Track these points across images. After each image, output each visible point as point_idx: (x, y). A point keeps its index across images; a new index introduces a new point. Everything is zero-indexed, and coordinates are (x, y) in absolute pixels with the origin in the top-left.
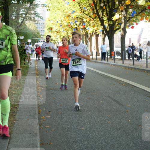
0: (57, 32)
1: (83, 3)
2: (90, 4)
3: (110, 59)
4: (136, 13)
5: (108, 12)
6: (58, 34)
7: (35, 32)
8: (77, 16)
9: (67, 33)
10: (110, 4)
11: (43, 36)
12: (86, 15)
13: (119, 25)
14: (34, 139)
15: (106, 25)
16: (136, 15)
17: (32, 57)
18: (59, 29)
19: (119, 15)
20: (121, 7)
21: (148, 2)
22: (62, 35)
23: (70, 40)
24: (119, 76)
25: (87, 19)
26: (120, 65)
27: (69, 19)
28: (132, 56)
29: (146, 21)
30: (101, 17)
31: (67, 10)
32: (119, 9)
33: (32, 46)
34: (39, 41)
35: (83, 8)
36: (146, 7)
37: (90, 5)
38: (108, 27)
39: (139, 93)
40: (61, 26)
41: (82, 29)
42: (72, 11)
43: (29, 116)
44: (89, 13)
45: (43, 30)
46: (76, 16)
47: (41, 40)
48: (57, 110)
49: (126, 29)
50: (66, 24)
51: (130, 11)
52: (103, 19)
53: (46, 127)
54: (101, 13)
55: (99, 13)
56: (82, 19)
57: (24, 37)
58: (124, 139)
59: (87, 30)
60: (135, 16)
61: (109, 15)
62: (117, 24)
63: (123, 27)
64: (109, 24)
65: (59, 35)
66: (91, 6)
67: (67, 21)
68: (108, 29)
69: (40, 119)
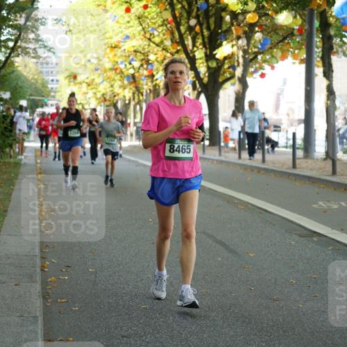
0: (87, 83)
1: (149, 17)
2: (164, 21)
3: (209, 148)
4: (272, 44)
5: (206, 40)
6: (90, 88)
7: (37, 82)
8: (136, 48)
9: (112, 86)
10: (212, 21)
11: (55, 92)
12: (154, 46)
13: (231, 70)
14: (30, 328)
15: (203, 69)
16: (271, 48)
17: (29, 141)
18: (92, 77)
19: (233, 46)
20: (236, 29)
21: (298, 17)
22: (99, 92)
23: (117, 102)
24: (229, 186)
25: (159, 56)
26: (233, 161)
27: (115, 55)
28: (261, 141)
29: (294, 61)
30: (191, 51)
31: (111, 32)
32: (233, 33)
33: (30, 115)
34: (47, 105)
35: (150, 29)
36: (294, 29)
37: (166, 23)
38: (207, 75)
39: (274, 225)
40: (97, 70)
41: (146, 76)
42: (124, 37)
43: (20, 275)
44: (162, 42)
45: (55, 78)
46: (134, 47)
47: (50, 102)
48: (86, 264)
49: (248, 79)
50: (108, 66)
51: (257, 39)
52: (194, 56)
53: (59, 301)
54: (189, 42)
55: (186, 43)
56: (146, 55)
57: (12, 93)
58: (238, 330)
59: (157, 80)
60: (268, 50)
61: (208, 46)
62: (226, 66)
63: (240, 76)
64: (209, 68)
65: (92, 91)
66: (166, 26)
67: (111, 57)
68: (206, 80)
69: (44, 283)
